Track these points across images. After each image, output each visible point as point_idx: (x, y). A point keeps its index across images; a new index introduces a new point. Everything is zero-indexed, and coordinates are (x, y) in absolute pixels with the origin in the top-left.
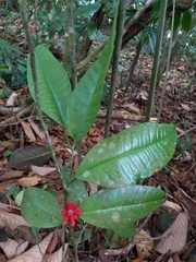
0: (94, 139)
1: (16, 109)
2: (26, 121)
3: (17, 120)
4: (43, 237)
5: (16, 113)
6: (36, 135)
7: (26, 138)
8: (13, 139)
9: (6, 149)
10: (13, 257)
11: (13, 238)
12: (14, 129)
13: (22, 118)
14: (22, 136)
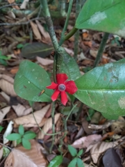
0: (86, 43)
1: (27, 12)
2: (34, 22)
3: (27, 20)
4: (43, 107)
5: (27, 15)
6: (42, 35)
7: (34, 36)
8: (25, 36)
9: (20, 43)
10: (22, 116)
11: (22, 104)
12: (25, 29)
13: (31, 19)
14: (31, 34)
